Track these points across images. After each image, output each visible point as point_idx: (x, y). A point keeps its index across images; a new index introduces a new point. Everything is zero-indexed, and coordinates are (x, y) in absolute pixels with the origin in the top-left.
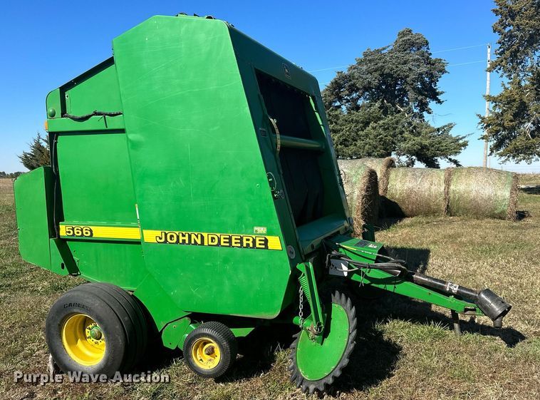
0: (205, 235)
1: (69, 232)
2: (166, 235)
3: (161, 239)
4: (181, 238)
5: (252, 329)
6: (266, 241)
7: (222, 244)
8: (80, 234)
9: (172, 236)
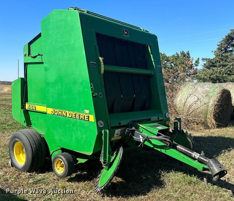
0: (67, 112)
1: (29, 107)
2: (54, 110)
3: (52, 112)
4: (59, 113)
5: (86, 160)
6: (89, 117)
7: (73, 117)
8: (32, 109)
9: (56, 112)
